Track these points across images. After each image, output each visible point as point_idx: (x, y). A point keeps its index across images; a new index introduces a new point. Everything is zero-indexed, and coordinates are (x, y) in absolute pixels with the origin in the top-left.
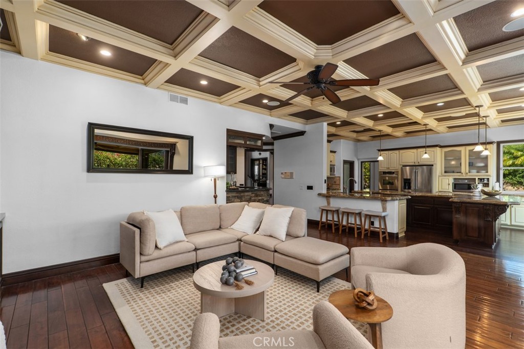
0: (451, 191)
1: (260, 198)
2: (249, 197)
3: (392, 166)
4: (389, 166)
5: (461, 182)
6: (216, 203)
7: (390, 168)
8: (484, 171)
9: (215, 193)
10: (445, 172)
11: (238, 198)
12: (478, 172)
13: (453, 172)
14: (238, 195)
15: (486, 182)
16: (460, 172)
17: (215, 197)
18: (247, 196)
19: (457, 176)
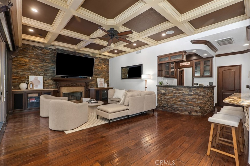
1: (180, 92)
2: (171, 90)
6: (146, 90)
9: (146, 86)
11: (164, 90)
14: (164, 88)
17: (146, 88)
18: (170, 89)
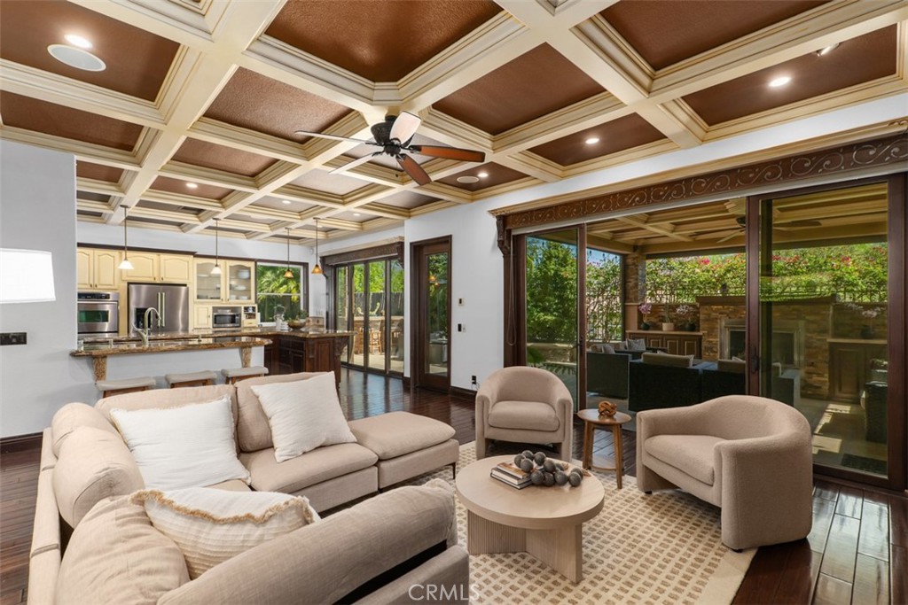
0: (211, 327)
3: (101, 283)
4: (96, 282)
5: (220, 312)
7: (99, 287)
8: (246, 298)
10: (198, 297)
12: (237, 298)
13: (207, 298)
15: (251, 311)
16: (219, 298)
19: (217, 303)
